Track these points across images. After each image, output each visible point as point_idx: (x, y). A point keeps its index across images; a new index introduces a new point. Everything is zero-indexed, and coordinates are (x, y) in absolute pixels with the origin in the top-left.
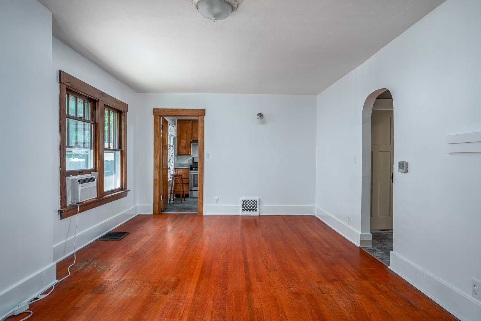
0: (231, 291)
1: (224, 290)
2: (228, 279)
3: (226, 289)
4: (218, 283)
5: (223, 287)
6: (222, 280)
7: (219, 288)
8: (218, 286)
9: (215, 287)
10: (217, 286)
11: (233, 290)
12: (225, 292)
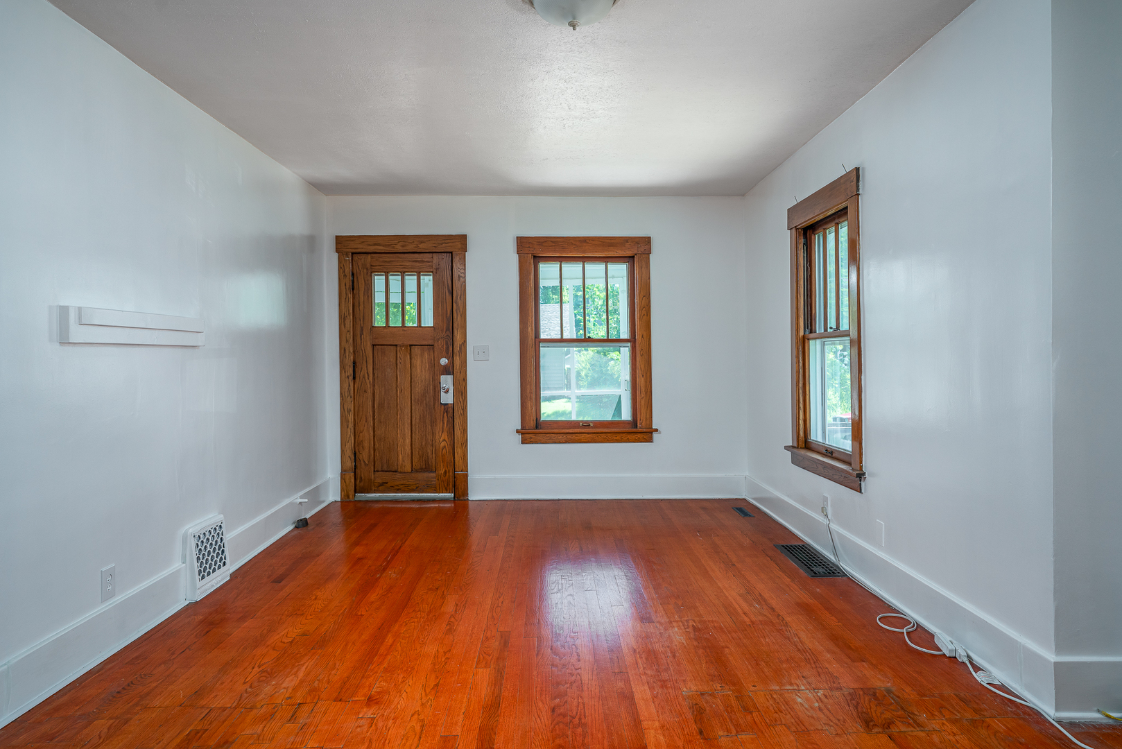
0: (540, 704)
1: (559, 706)
2: (551, 742)
3: (553, 710)
4: (579, 730)
5: (564, 715)
6: (570, 738)
7: (574, 713)
8: (577, 719)
9: (585, 716)
10: (580, 719)
11: (534, 708)
12: (557, 701)
